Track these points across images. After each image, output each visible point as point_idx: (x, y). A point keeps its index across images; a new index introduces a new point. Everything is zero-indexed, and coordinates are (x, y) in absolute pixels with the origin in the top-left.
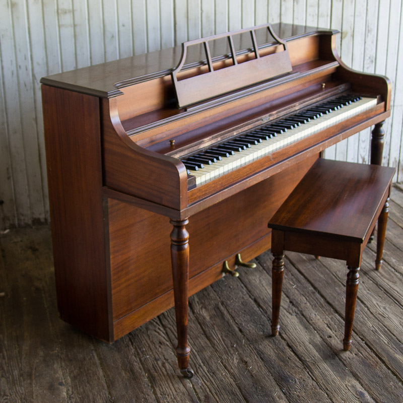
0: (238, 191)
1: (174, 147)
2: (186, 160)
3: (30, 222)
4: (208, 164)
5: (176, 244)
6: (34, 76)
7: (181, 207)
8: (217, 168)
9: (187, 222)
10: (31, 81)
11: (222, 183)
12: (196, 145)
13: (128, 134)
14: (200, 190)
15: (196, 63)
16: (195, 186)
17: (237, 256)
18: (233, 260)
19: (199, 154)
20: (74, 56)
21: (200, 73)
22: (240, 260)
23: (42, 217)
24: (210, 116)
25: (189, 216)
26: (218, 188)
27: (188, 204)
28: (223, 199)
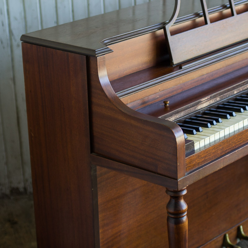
0: (241, 156)
1: (169, 109)
2: (182, 123)
3: (8, 192)
4: (207, 127)
5: (173, 216)
6: (11, 32)
7: (179, 176)
8: (217, 132)
9: (185, 192)
10: (8, 37)
11: (223, 148)
12: (193, 106)
13: (118, 96)
14: (199, 156)
15: (191, 15)
16: (193, 151)
17: (239, 229)
18: (234, 232)
19: (196, 116)
20: (54, 9)
21: (195, 26)
22: (243, 233)
23: (21, 186)
24: (207, 74)
25: (187, 185)
26: (218, 154)
27: (186, 172)
28: (225, 166)
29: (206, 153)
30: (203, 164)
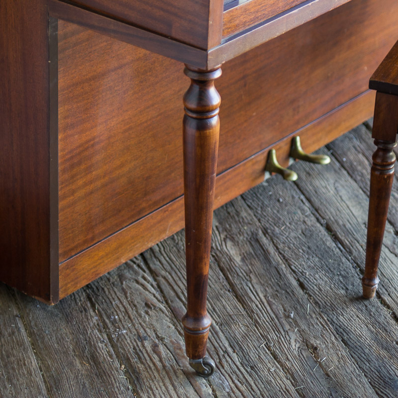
0: (317, 14)
5: (194, 116)
7: (210, 43)
9: (218, 74)
14: (245, 10)
16: (236, 1)
17: (293, 141)
22: (300, 149)
25: (223, 61)
26: (279, 8)
27: (223, 38)
28: (289, 30)
29: (259, 5)
30: (253, 25)
